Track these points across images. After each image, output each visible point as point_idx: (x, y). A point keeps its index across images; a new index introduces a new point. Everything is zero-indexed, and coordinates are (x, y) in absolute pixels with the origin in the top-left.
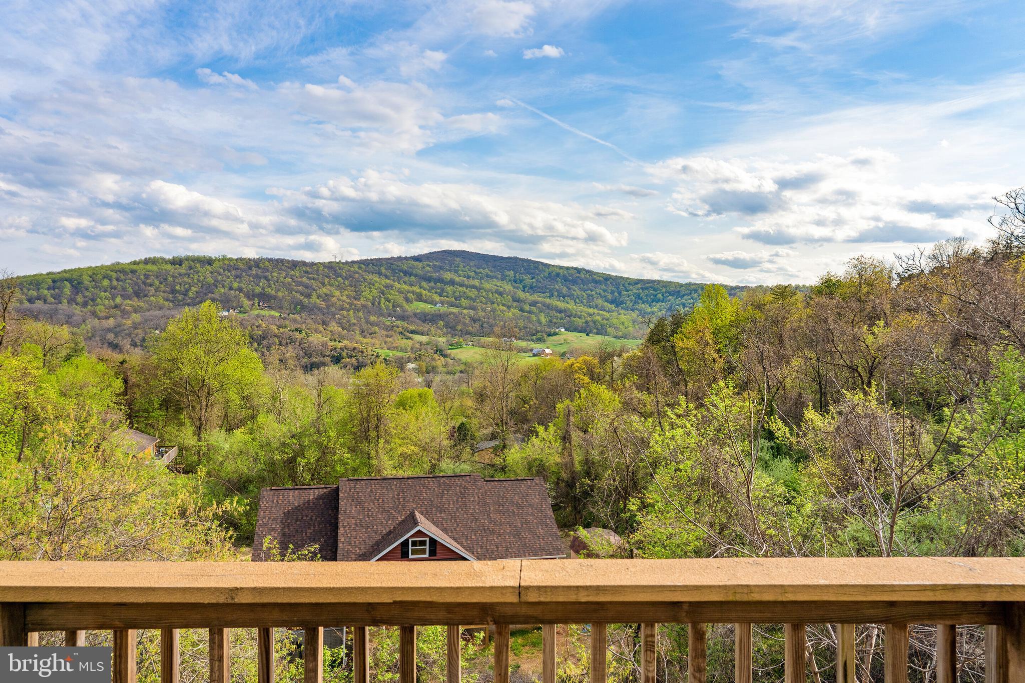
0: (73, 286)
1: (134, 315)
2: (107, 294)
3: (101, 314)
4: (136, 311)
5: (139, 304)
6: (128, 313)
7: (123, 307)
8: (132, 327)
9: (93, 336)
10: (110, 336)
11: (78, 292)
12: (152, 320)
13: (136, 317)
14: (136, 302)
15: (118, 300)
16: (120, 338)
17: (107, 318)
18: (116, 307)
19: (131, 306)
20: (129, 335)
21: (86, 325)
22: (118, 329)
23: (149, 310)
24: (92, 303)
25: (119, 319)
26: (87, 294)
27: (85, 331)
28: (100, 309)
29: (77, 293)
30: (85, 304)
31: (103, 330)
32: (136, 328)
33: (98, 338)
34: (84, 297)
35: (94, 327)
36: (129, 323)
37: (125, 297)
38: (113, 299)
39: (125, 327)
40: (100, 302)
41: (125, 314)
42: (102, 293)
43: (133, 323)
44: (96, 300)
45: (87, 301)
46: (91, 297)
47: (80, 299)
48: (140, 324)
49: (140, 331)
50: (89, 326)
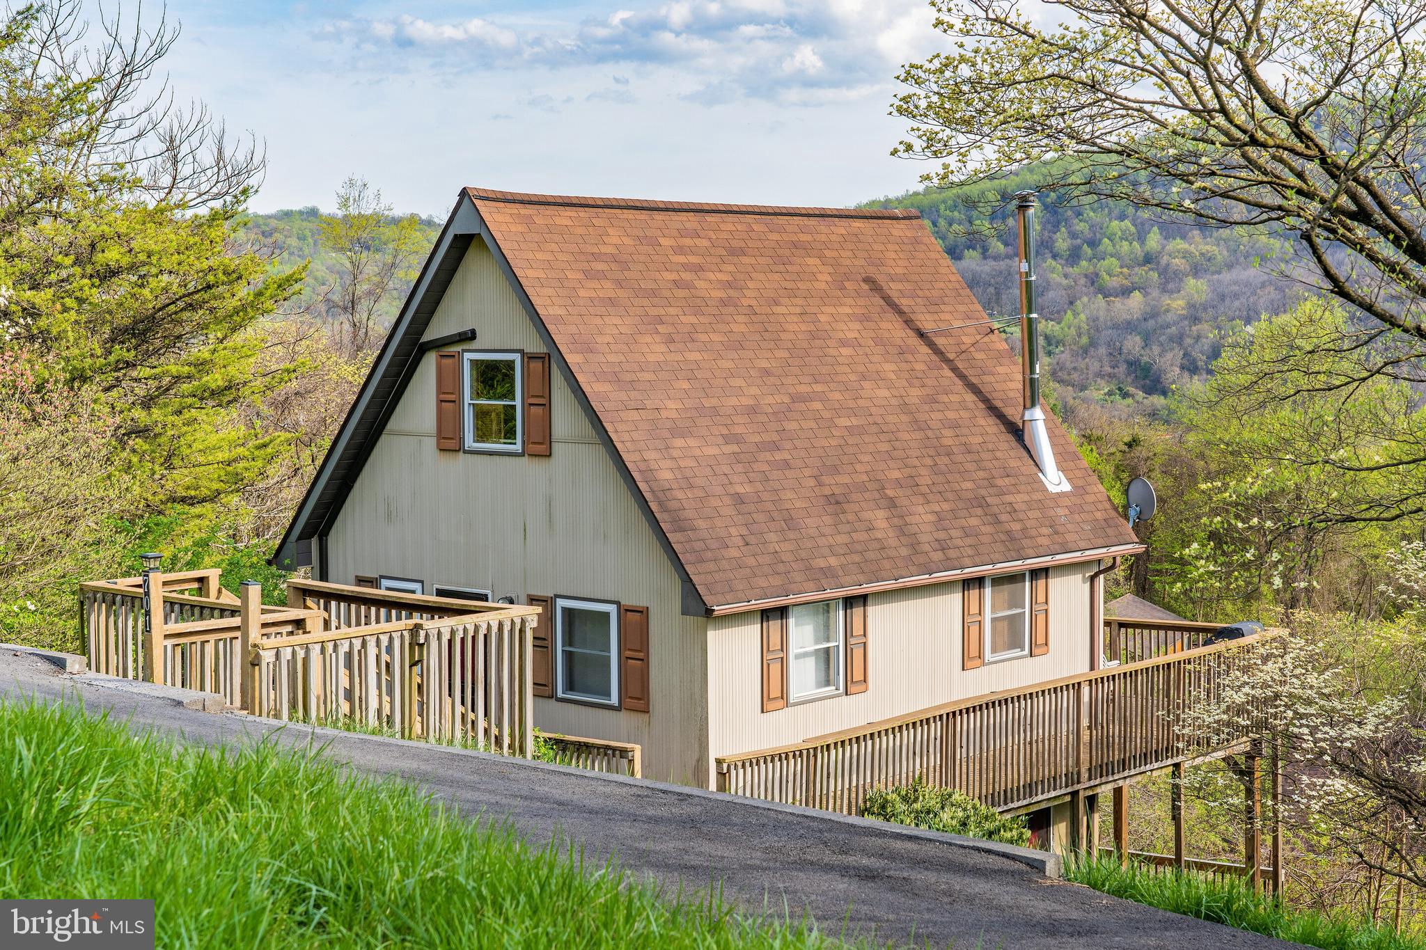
0: (1046, 207)
1: (1191, 282)
2: (1127, 223)
3: (1112, 282)
4: (1196, 271)
5: (1205, 248)
6: (1178, 276)
7: (1164, 260)
8: (1184, 318)
9: (1093, 344)
10: (1133, 344)
11: (1059, 222)
12: (1236, 296)
13: (1197, 288)
14: (1199, 244)
15: (1154, 240)
16: (1156, 350)
17: (1126, 292)
18: (1148, 259)
19: (1186, 255)
20: (1179, 339)
21: (1076, 314)
22: (1151, 323)
23: (1230, 266)
24: (1089, 251)
25: (1155, 293)
26: (1081, 227)
27: (1073, 331)
28: (1111, 270)
29: (1056, 227)
30: (1074, 256)
31: (1116, 326)
32: (1196, 320)
33: (1102, 351)
34: (1073, 235)
35: (1096, 319)
36: (1177, 304)
37: (1169, 231)
38: (1141, 238)
39: (1170, 317)
40: (1110, 248)
41: (1170, 280)
42: (1115, 223)
43: (1191, 306)
44: (1100, 241)
45: (1079, 247)
46: (1088, 234)
47: (1062, 242)
48: (1205, 309)
49: (1204, 327)
50: (1083, 317)
